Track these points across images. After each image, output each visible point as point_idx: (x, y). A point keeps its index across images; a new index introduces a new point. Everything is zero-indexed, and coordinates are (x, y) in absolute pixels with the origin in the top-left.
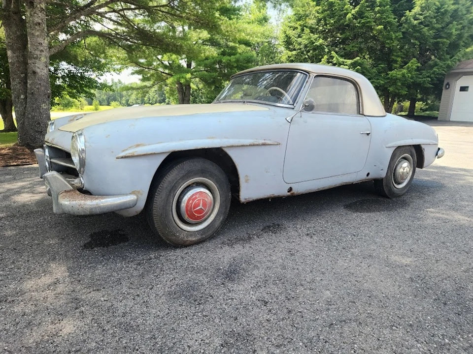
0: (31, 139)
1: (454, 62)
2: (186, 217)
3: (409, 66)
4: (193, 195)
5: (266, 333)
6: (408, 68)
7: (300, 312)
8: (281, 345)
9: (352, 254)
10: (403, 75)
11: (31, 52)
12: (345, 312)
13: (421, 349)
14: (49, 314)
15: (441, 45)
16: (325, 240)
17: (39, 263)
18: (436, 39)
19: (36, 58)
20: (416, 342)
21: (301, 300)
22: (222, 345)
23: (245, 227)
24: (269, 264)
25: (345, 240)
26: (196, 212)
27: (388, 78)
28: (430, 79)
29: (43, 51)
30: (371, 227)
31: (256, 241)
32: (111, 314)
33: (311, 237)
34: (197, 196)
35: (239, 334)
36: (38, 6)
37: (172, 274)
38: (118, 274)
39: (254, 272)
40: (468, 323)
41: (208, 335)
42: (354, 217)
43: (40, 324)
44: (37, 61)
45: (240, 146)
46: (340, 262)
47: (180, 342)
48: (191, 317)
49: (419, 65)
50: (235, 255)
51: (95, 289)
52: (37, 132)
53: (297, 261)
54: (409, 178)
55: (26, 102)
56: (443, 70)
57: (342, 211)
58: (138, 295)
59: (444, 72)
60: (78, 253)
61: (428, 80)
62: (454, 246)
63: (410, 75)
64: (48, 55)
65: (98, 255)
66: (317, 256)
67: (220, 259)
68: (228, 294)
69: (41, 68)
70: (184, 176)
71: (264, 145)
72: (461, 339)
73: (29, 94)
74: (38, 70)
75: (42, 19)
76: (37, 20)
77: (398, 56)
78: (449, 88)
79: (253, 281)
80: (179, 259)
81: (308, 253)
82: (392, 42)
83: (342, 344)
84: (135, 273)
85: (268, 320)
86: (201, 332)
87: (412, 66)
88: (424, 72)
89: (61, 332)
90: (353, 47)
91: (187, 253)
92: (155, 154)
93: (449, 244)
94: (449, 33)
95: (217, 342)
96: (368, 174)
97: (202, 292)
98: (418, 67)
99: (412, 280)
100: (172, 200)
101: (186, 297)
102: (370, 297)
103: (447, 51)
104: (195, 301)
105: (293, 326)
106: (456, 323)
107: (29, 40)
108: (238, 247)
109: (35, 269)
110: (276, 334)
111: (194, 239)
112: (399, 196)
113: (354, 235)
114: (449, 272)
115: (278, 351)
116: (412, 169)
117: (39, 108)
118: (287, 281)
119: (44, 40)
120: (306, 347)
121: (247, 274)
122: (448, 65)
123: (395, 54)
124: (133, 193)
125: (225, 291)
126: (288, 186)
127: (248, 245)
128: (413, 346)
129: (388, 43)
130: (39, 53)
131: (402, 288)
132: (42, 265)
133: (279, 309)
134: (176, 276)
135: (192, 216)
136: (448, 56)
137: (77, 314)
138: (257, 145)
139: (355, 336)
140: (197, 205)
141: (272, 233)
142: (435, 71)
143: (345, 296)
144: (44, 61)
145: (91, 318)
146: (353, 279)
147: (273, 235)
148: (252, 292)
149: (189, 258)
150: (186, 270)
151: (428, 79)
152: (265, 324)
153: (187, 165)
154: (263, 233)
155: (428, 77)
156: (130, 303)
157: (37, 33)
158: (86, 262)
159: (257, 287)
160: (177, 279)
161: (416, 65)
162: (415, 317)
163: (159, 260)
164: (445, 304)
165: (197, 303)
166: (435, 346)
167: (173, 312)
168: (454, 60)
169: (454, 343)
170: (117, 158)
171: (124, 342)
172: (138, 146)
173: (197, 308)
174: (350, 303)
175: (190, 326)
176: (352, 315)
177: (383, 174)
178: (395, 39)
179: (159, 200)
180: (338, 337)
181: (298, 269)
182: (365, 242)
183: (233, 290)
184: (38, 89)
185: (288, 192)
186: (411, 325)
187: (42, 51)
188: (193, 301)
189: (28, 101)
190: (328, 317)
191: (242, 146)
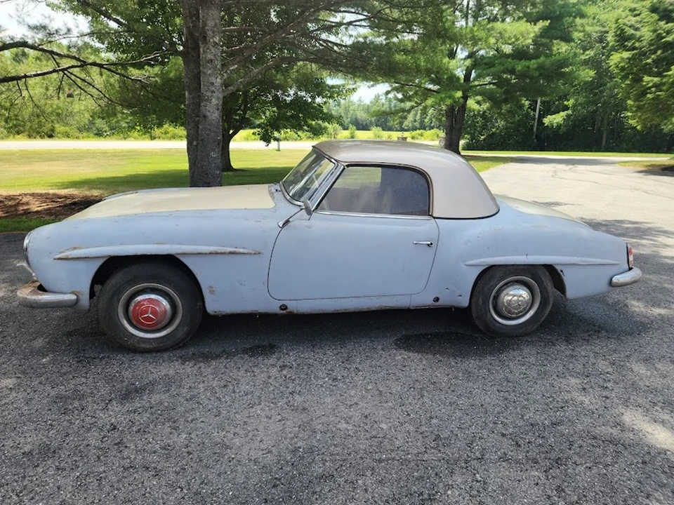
11: (203, 93)
19: (207, 100)
26: (144, 319)
29: (215, 92)
34: (145, 303)
36: (211, 40)
44: (208, 103)
54: (532, 312)
64: (221, 96)
69: (212, 111)
71: (234, 253)
73: (200, 140)
74: (208, 114)
75: (215, 55)
76: (210, 56)
96: (437, 300)
111: (147, 346)
116: (539, 300)
117: (208, 155)
119: (217, 78)
124: (73, 293)
126: (279, 303)
130: (210, 94)
138: (222, 253)
140: (144, 312)
144: (216, 103)
157: (209, 72)
163: (101, 361)
170: (54, 259)
177: (463, 302)
184: (208, 135)
187: (213, 92)
191: (198, 254)
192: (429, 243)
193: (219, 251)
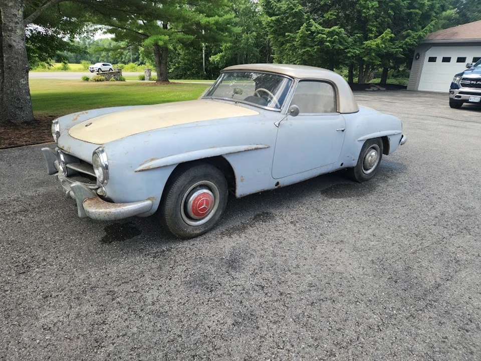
0: (11, 116)
1: (425, 33)
2: (192, 215)
3: (383, 36)
4: (198, 196)
5: (265, 312)
6: (382, 38)
7: (290, 294)
8: (277, 322)
9: (328, 241)
10: (377, 45)
11: (5, 24)
12: (322, 292)
13: (376, 319)
14: (92, 306)
15: (414, 15)
16: (306, 227)
17: (67, 259)
18: (409, 10)
19: (11, 31)
20: (373, 314)
21: (289, 283)
22: (233, 324)
23: (239, 216)
24: (263, 252)
25: (322, 226)
26: (200, 210)
27: (363, 48)
28: (402, 50)
29: (18, 23)
30: (343, 212)
31: (250, 231)
32: (142, 303)
33: (295, 225)
34: (201, 197)
35: (244, 314)
37: (184, 265)
38: (140, 267)
39: (251, 260)
40: (411, 298)
41: (222, 317)
42: (329, 203)
43: (87, 315)
44: (13, 34)
45: (237, 152)
46: (319, 248)
47: (202, 323)
48: (207, 303)
49: (393, 35)
50: (233, 245)
51: (123, 281)
52: (17, 108)
53: (285, 248)
54: (376, 164)
55: (3, 77)
56: (414, 41)
57: (319, 197)
58: (161, 286)
59: (415, 43)
60: (99, 248)
61: (401, 51)
62: (408, 229)
63: (383, 45)
65: (117, 249)
66: (300, 243)
67: (222, 249)
68: (232, 282)
69: (17, 41)
70: (190, 181)
71: (256, 149)
72: (405, 310)
73: (6, 69)
74: (14, 44)
77: (373, 26)
78: (419, 58)
79: (251, 269)
80: (188, 251)
81: (292, 240)
82: (368, 11)
83: (321, 318)
84: (154, 266)
85: (265, 302)
86: (216, 315)
87: (386, 36)
88: (397, 42)
89: (106, 321)
90: (331, 14)
91: (193, 245)
92: (167, 166)
93: (403, 228)
94: (422, 3)
95: (230, 321)
96: (342, 164)
97: (211, 280)
98: (391, 37)
99: (373, 262)
100: (180, 202)
101: (199, 285)
102: (341, 278)
103: (419, 21)
104: (207, 288)
105: (284, 306)
106: (403, 297)
107: (1, 10)
108: (235, 237)
109: (66, 265)
110: (272, 313)
111: (198, 232)
112: (367, 180)
113: (330, 222)
114: (401, 254)
115: (275, 326)
116: (379, 157)
117: (18, 83)
118: (278, 267)
119: (18, 10)
120: (295, 322)
121: (245, 263)
122: (420, 35)
123: (371, 23)
124: (149, 199)
125: (230, 279)
126: (276, 181)
127: (243, 235)
128: (370, 317)
129: (365, 13)
130: (13, 25)
131: (365, 269)
132: (71, 261)
133: (273, 292)
134: (188, 267)
135: (196, 213)
136: (420, 27)
137: (115, 305)
138: (251, 150)
139: (330, 311)
140: (202, 204)
141: (263, 222)
142: (407, 42)
143: (323, 279)
144: (20, 34)
145: (127, 307)
146: (328, 263)
147: (264, 223)
148: (251, 279)
149: (196, 249)
150: (195, 261)
151: (400, 49)
152: (263, 306)
153: (192, 172)
154: (254, 223)
155: (401, 47)
156: (156, 293)
157: (11, 4)
158: (109, 257)
159: (254, 274)
160: (189, 270)
161: (390, 35)
162: (373, 293)
163: (171, 251)
164: (396, 282)
165: (209, 291)
166: (386, 316)
167: (192, 298)
168: (425, 31)
169: (400, 314)
170: (135, 172)
171: (159, 326)
172: (152, 160)
173: (210, 295)
174: (327, 285)
175: (207, 310)
176: (328, 295)
177: (354, 163)
178: (371, 8)
179: (170, 203)
180: (317, 313)
181: (285, 256)
182: (338, 228)
183: (236, 278)
184: (15, 63)
185: (276, 185)
186: (370, 301)
188: (205, 289)
189: (5, 76)
190: (310, 296)
191: (239, 152)
192: (343, 129)
193: (250, 148)
